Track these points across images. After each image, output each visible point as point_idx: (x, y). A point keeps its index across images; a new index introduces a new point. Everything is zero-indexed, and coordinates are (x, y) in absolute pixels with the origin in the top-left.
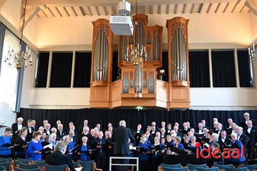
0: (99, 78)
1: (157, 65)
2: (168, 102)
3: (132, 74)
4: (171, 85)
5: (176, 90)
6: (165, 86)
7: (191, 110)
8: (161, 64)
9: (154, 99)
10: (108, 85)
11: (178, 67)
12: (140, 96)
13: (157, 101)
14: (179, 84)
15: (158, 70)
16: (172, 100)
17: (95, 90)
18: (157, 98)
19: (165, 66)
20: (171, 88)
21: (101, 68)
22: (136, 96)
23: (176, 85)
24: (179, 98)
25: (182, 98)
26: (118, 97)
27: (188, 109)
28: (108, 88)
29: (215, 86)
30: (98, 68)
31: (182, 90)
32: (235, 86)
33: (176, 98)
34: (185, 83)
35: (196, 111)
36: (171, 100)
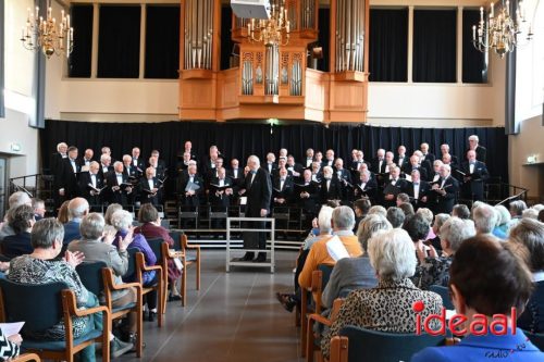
0: (197, 63)
1: (308, 38)
2: (327, 112)
3: (259, 56)
4: (333, 78)
5: (343, 89)
6: (321, 81)
7: (369, 128)
8: (317, 37)
9: (301, 106)
10: (214, 76)
11: (348, 44)
12: (276, 100)
13: (306, 111)
14: (348, 77)
15: (310, 47)
16: (336, 107)
17: (189, 86)
18: (307, 104)
19: (324, 39)
20: (333, 84)
21: (199, 42)
22: (268, 100)
23: (343, 79)
24: (347, 104)
25: (353, 104)
26: (234, 100)
27: (362, 125)
28: (214, 82)
29: (417, 79)
30: (194, 42)
31: (353, 89)
32: (454, 80)
33: (341, 103)
34: (360, 76)
35: (378, 129)
36: (332, 108)
